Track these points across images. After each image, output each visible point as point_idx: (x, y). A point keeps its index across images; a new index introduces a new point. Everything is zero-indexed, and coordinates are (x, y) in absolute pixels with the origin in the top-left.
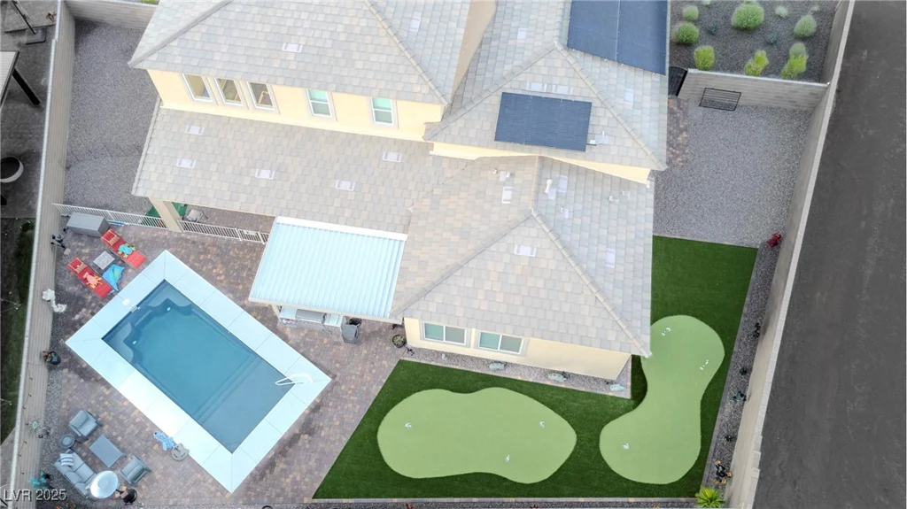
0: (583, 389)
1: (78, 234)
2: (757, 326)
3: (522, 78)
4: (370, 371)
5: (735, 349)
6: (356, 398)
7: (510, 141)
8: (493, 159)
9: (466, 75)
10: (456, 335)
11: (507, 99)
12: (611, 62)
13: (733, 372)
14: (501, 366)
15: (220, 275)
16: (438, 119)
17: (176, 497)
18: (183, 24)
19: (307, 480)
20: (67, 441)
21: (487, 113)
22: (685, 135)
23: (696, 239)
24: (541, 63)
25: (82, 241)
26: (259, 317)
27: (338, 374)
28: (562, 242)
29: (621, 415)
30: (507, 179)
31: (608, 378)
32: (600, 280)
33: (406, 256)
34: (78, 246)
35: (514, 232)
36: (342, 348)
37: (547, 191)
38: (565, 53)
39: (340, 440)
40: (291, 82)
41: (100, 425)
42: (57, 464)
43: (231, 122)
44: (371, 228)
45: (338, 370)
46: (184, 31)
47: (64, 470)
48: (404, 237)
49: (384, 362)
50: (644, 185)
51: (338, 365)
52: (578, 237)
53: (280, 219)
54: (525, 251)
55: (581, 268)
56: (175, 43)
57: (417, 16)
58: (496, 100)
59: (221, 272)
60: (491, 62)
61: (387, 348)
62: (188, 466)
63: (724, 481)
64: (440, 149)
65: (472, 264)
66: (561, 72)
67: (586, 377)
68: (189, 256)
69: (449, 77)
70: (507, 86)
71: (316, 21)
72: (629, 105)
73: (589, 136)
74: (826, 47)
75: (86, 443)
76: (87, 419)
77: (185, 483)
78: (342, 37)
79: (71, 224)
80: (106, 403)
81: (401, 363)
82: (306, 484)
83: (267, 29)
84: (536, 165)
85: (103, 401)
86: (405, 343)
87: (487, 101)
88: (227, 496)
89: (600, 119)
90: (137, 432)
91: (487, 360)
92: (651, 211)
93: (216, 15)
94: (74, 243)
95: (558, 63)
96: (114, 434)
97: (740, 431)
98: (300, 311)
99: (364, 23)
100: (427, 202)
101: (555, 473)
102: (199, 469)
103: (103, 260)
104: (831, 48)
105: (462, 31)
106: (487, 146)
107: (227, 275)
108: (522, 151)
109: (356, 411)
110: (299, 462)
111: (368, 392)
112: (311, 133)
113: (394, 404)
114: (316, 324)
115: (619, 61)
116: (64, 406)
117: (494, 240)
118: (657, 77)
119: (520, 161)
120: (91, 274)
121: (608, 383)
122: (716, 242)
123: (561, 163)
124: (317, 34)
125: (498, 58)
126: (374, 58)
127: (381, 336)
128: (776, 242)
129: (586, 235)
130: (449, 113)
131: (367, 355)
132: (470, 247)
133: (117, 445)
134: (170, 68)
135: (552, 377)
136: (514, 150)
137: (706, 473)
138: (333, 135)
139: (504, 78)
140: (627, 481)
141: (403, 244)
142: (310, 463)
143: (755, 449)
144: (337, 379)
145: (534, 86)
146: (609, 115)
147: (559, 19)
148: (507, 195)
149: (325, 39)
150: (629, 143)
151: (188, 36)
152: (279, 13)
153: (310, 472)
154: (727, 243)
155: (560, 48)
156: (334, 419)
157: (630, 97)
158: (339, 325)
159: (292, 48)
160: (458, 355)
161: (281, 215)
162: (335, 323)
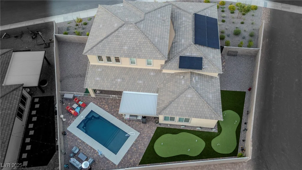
0: (206, 131)
1: (67, 99)
2: (248, 111)
3: (184, 52)
4: (150, 130)
5: (243, 118)
6: (147, 138)
7: (183, 68)
8: (178, 73)
9: (170, 52)
10: (172, 119)
11: (181, 58)
12: (206, 47)
13: (243, 124)
14: (184, 127)
15: (107, 108)
16: (164, 63)
17: (102, 167)
18: (96, 43)
19: (137, 160)
20: (72, 155)
21: (176, 62)
22: (224, 63)
23: (230, 90)
24: (188, 48)
25: (68, 101)
26: (119, 118)
27: (142, 132)
28: (198, 93)
29: (216, 137)
30: (183, 78)
31: (212, 127)
32: (209, 102)
33: (159, 99)
34: (67, 103)
35: (186, 91)
36: (142, 125)
37: (193, 80)
38: (194, 45)
39: (144, 149)
40: (126, 56)
41: (79, 150)
42: (70, 161)
43: (109, 67)
44: (148, 92)
45: (141, 131)
46: (97, 45)
47: (72, 163)
48: (157, 94)
49: (153, 128)
50: (217, 77)
51: (141, 129)
52: (202, 91)
53: (124, 92)
54: (189, 96)
55: (204, 99)
56: (95, 48)
57: (157, 38)
58: (178, 58)
59: (107, 107)
60: (176, 48)
61: (154, 124)
62: (105, 159)
63: (244, 151)
64: (164, 71)
65: (176, 100)
66: (194, 50)
67: (206, 128)
68: (98, 103)
69: (166, 53)
70: (181, 54)
71: (131, 40)
72: (212, 58)
73: (203, 66)
74: (258, 39)
75: (76, 155)
76: (76, 149)
77: (104, 164)
78: (138, 44)
79: (65, 97)
80: (80, 144)
81: (158, 128)
82: (137, 161)
83: (119, 43)
84: (190, 74)
85: (79, 144)
86: (158, 122)
87: (176, 58)
88: (116, 166)
89: (205, 61)
90: (89, 151)
91: (180, 125)
92: (219, 84)
93: (105, 40)
94: (65, 102)
95: (193, 48)
96: (83, 152)
97: (246, 138)
98: (131, 116)
99: (143, 40)
100: (162, 85)
101: (201, 153)
102: (108, 160)
103: (75, 106)
104: (259, 39)
105: (168, 41)
106: (177, 70)
107: (109, 108)
108: (186, 71)
109: (147, 141)
110: (134, 156)
111: (150, 136)
112: (130, 69)
113: (157, 138)
114: (135, 119)
115: (208, 47)
116: (69, 146)
117: (181, 94)
118: (218, 50)
119: (185, 73)
120: (72, 110)
121: (212, 129)
122: (235, 90)
123: (196, 73)
124: (132, 44)
125: (178, 47)
126: (147, 49)
127: (152, 121)
128: (250, 89)
129: (204, 91)
130: (166, 62)
131: (148, 126)
132: (175, 96)
133: (85, 155)
134: (94, 54)
135: (197, 128)
136: (184, 70)
137: (239, 150)
138: (136, 69)
139: (180, 52)
140: (219, 153)
141: (157, 96)
142: (137, 156)
143: (251, 142)
144: (141, 133)
145: (187, 54)
146: (207, 60)
147: (192, 36)
148: (183, 82)
149: (134, 45)
150: (213, 67)
151: (98, 46)
152: (121, 39)
153: (137, 158)
154: (238, 91)
155: (193, 44)
156: (142, 143)
157: (211, 55)
158: (141, 119)
159: (126, 48)
160: (172, 125)
161: (124, 91)
162: (140, 118)
